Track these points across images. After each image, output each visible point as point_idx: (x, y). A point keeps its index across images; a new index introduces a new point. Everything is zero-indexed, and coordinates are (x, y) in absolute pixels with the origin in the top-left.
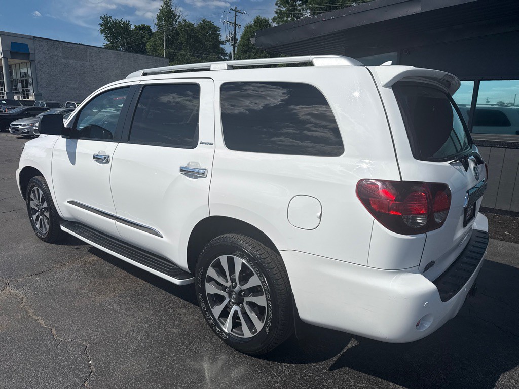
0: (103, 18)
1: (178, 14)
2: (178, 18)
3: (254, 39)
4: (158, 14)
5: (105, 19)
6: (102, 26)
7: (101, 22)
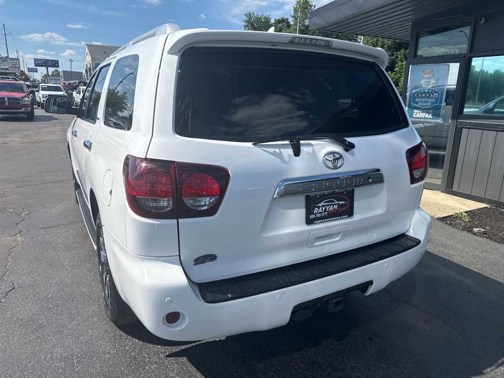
0: (247, 15)
1: (314, 5)
2: (314, 8)
3: (308, 20)
4: (295, 6)
5: (249, 15)
6: (246, 22)
7: (245, 18)
